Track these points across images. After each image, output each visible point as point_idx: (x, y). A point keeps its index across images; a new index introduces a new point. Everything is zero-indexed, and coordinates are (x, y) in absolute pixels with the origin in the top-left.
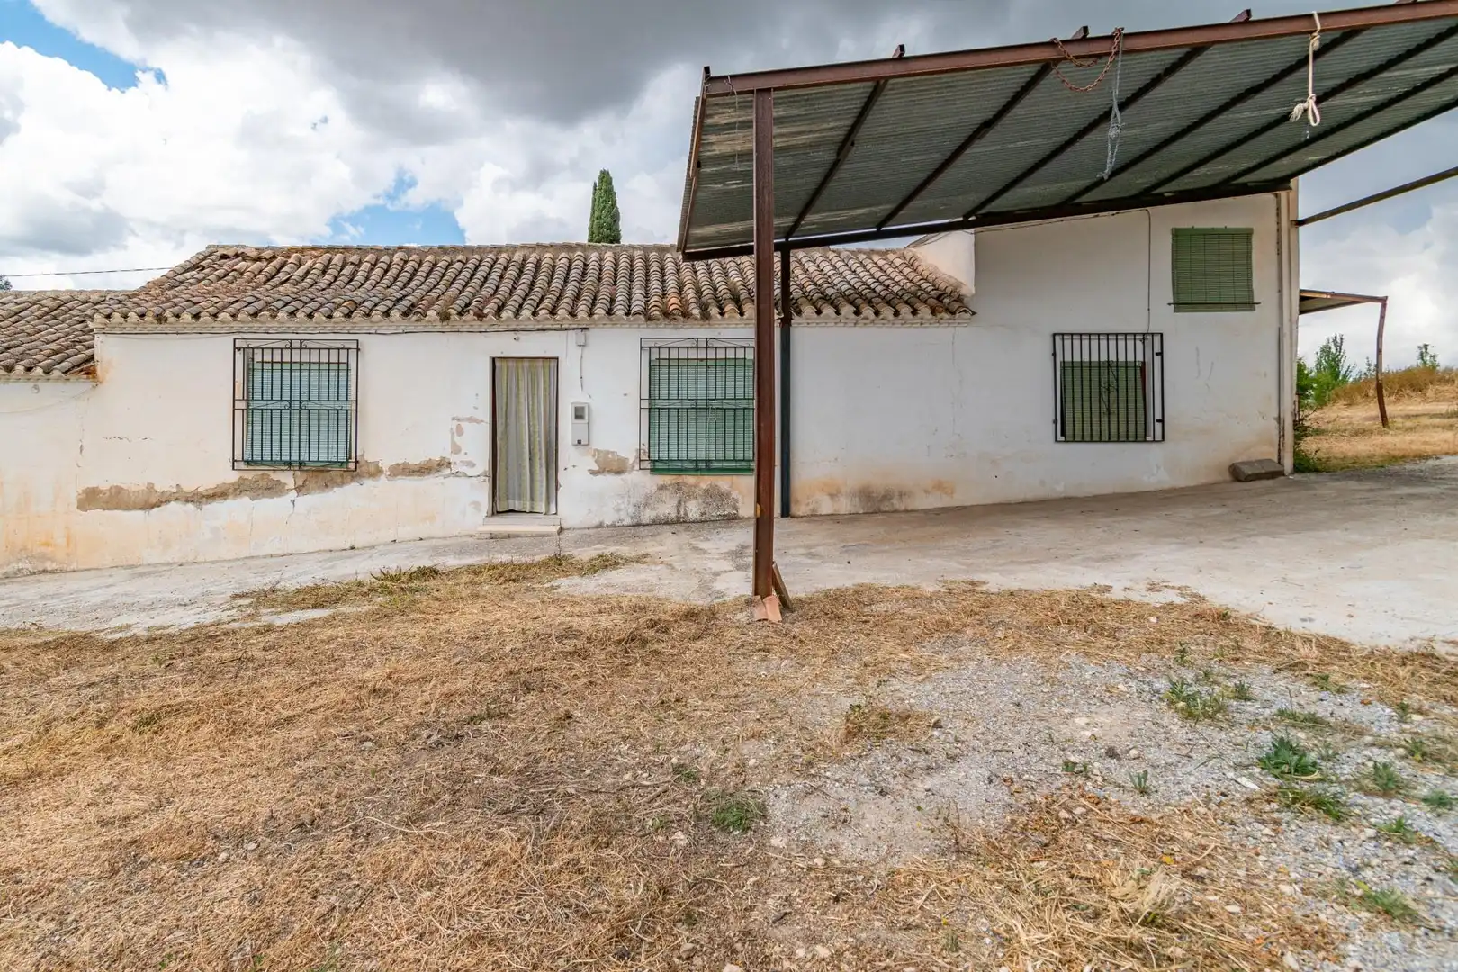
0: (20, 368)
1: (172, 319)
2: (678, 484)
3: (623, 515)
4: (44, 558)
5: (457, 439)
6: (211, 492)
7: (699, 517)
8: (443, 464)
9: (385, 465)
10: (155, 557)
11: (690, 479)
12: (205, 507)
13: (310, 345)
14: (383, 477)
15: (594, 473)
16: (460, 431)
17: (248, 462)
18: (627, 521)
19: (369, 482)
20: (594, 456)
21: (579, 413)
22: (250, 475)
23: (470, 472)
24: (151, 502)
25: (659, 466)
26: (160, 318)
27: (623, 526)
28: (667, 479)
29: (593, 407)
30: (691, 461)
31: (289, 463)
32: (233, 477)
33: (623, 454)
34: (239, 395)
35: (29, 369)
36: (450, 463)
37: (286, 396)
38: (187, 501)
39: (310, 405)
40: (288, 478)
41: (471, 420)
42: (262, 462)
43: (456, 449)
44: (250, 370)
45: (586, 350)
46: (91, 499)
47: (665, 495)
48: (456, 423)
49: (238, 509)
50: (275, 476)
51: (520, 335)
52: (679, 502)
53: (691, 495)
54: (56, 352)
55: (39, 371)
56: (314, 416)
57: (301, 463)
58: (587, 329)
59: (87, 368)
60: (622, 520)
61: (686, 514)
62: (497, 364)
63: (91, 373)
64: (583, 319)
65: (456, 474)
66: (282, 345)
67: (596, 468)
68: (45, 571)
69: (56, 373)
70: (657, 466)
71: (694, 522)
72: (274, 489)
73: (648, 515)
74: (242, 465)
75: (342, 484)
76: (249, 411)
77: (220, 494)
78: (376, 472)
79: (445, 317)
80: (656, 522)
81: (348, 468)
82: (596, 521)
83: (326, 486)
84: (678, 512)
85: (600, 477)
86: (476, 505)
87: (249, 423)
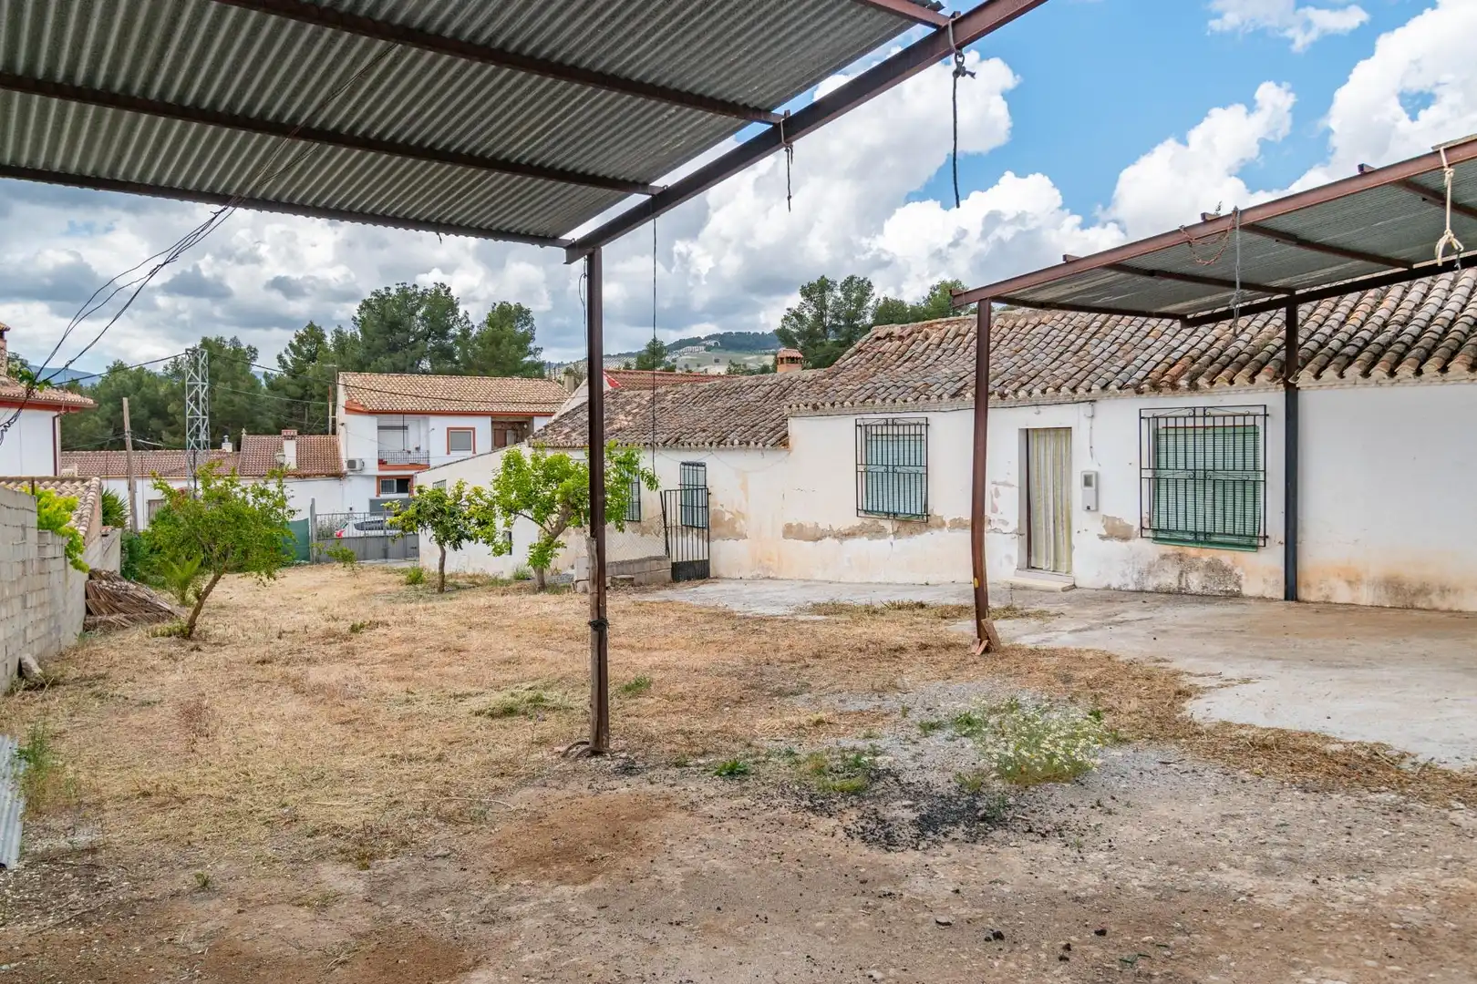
0: (752, 443)
1: (821, 407)
2: (1180, 555)
3: (1127, 581)
4: (769, 569)
5: (996, 500)
6: (847, 532)
7: (1198, 591)
9: (948, 519)
10: (819, 576)
11: (1192, 551)
12: (845, 543)
13: (899, 422)
14: (946, 529)
15: (1102, 538)
16: (998, 494)
17: (866, 512)
18: (1130, 587)
19: (936, 532)
20: (1103, 521)
21: (1087, 481)
22: (867, 522)
23: (1006, 529)
24: (817, 537)
26: (815, 407)
27: (1127, 591)
28: (1169, 549)
29: (1099, 474)
30: (1190, 532)
31: (888, 514)
32: (857, 522)
33: (1128, 522)
34: (859, 461)
35: (756, 444)
36: (991, 521)
37: (885, 462)
38: (835, 537)
39: (899, 470)
40: (888, 525)
41: (1006, 484)
42: (872, 512)
43: (995, 509)
44: (864, 442)
45: (1094, 420)
46: (791, 531)
47: (1167, 564)
48: (995, 486)
49: (860, 544)
50: (882, 523)
51: (1042, 409)
52: (1181, 573)
53: (1193, 567)
54: (773, 429)
55: (760, 445)
56: (901, 478)
57: (895, 514)
58: (1095, 401)
59: (783, 442)
60: (1125, 586)
61: (1187, 586)
62: (1030, 435)
63: (786, 445)
65: (994, 530)
66: (882, 422)
67: (1104, 533)
68: (769, 578)
69: (768, 446)
70: (1161, 535)
71: (1193, 595)
72: (880, 533)
73: (1150, 584)
74: (861, 514)
75: (920, 532)
76: (864, 473)
77: (850, 534)
78: (941, 525)
80: (1156, 591)
81: (923, 520)
82: (1104, 583)
83: (911, 533)
84: (1178, 583)
85: (1107, 542)
86: (1009, 557)
87: (865, 482)
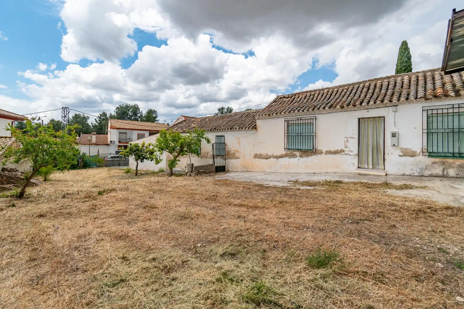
0: (244, 128)
1: (271, 115)
2: (443, 162)
3: (414, 172)
4: (248, 168)
5: (346, 143)
6: (280, 156)
7: (455, 176)
8: (342, 151)
9: (324, 151)
10: (268, 170)
11: (450, 160)
12: (279, 159)
13: (303, 119)
14: (323, 154)
15: (400, 156)
16: (347, 141)
17: (288, 149)
18: (416, 174)
19: (319, 155)
20: (401, 150)
21: (394, 135)
22: (288, 152)
23: (351, 154)
24: (267, 157)
25: (432, 154)
26: (269, 115)
27: (415, 176)
28: (437, 160)
29: (400, 132)
30: (451, 153)
31: (298, 150)
32: (284, 153)
33: (414, 150)
34: (286, 132)
35: (245, 128)
36: (344, 151)
37: (297, 132)
38: (275, 158)
39: (303, 134)
40: (297, 153)
41: (351, 138)
42: (291, 149)
43: (346, 147)
44: (288, 126)
45: (397, 114)
46: (256, 156)
47: (436, 166)
48: (346, 139)
49: (285, 160)
50: (295, 153)
51: (369, 110)
52: (444, 169)
53: (450, 166)
54: (250, 124)
55: (247, 128)
56: (304, 137)
57: (301, 150)
58: (397, 106)
59: (255, 128)
60: (414, 174)
61: (448, 174)
62: (361, 120)
63: (256, 128)
64: (395, 102)
65: (346, 154)
66: (296, 119)
67: (401, 154)
68: (248, 171)
69: (250, 129)
70: (431, 155)
71: (452, 177)
72: (294, 156)
73: (427, 173)
74: (287, 150)
75: (311, 156)
76: (288, 136)
77: (282, 157)
78: (321, 153)
79: (342, 107)
80: (430, 176)
81: (313, 151)
82: (402, 173)
83: (307, 156)
84: (443, 173)
85: (403, 158)
86: (353, 164)
87: (288, 139)
